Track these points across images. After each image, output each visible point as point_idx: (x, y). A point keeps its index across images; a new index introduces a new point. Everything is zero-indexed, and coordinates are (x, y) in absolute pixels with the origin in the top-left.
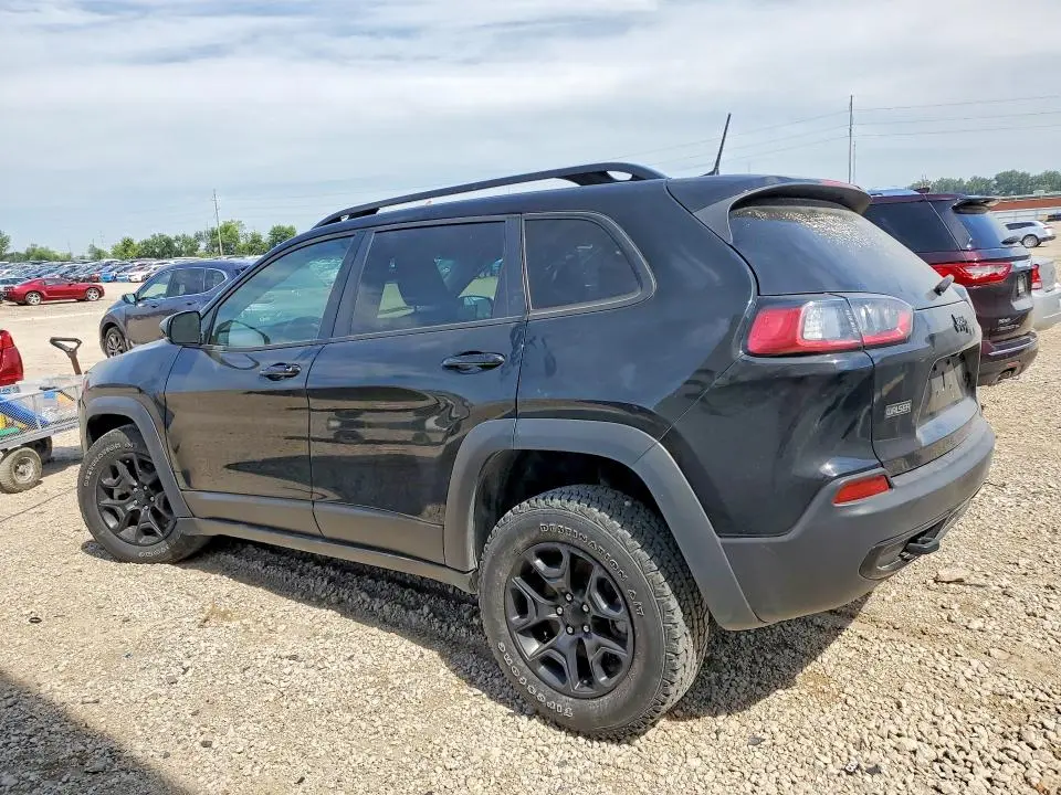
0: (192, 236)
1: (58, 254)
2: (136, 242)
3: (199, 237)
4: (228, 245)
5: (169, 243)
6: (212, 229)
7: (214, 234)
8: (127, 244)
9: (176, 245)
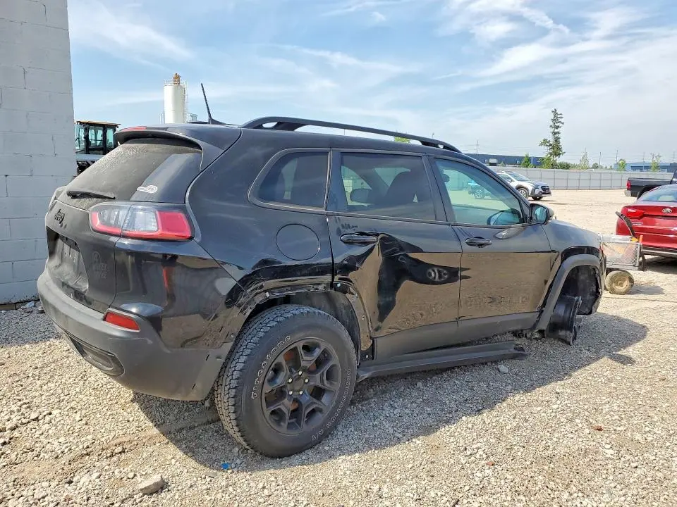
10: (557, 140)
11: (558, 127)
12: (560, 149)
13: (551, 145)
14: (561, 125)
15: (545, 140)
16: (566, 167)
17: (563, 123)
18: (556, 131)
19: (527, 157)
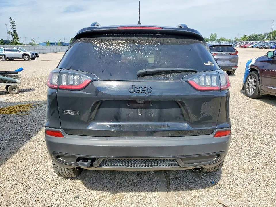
0: (264, 34)
1: (227, 39)
2: (247, 36)
3: (266, 34)
4: (274, 37)
5: (256, 36)
6: (270, 32)
7: (270, 34)
8: (245, 36)
9: (258, 37)
10: (15, 32)
11: (13, 26)
12: (17, 36)
13: (12, 34)
14: (15, 25)
15: (9, 32)
16: (21, 44)
17: (16, 24)
18: (13, 27)
19: (2, 39)
